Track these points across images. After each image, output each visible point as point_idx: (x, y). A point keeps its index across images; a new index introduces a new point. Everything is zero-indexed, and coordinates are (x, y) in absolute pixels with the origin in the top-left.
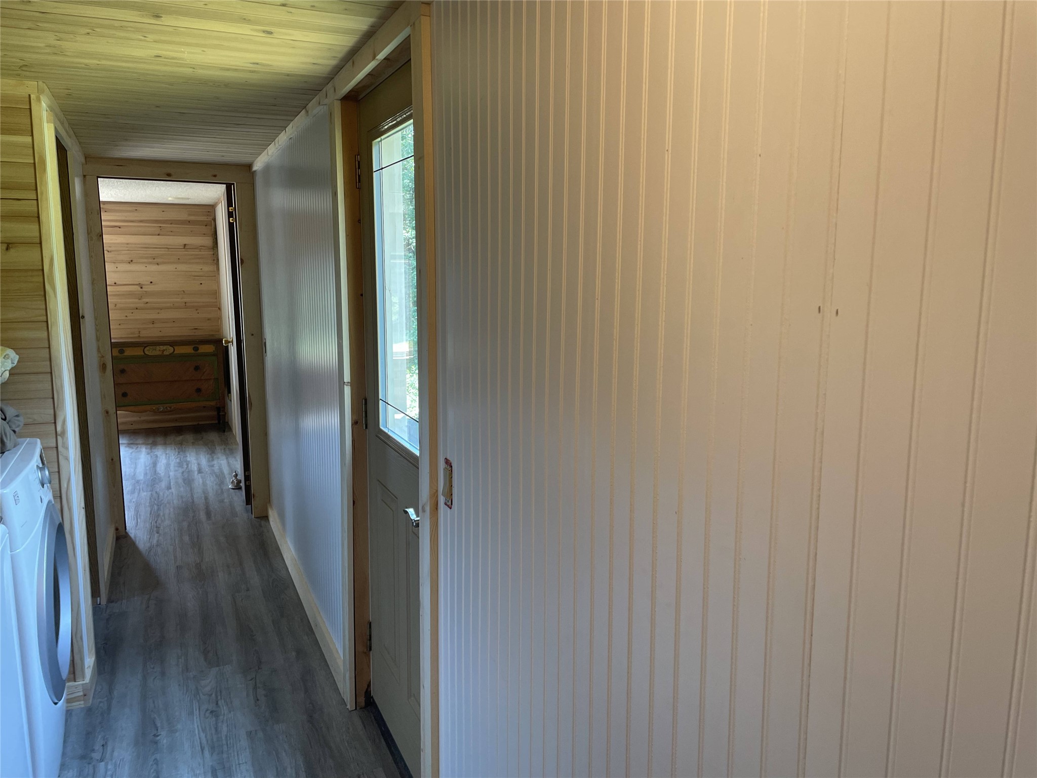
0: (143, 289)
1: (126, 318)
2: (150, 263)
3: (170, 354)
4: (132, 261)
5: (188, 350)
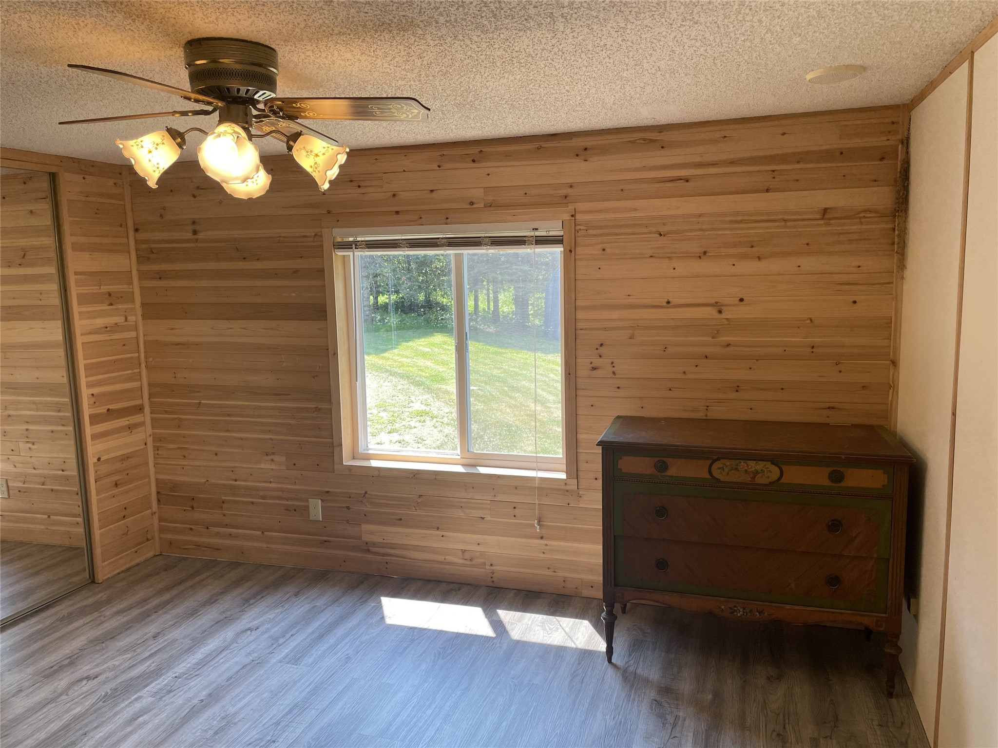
0: (724, 316)
1: (683, 376)
2: (744, 257)
3: (771, 483)
4: (705, 253)
5: (818, 477)
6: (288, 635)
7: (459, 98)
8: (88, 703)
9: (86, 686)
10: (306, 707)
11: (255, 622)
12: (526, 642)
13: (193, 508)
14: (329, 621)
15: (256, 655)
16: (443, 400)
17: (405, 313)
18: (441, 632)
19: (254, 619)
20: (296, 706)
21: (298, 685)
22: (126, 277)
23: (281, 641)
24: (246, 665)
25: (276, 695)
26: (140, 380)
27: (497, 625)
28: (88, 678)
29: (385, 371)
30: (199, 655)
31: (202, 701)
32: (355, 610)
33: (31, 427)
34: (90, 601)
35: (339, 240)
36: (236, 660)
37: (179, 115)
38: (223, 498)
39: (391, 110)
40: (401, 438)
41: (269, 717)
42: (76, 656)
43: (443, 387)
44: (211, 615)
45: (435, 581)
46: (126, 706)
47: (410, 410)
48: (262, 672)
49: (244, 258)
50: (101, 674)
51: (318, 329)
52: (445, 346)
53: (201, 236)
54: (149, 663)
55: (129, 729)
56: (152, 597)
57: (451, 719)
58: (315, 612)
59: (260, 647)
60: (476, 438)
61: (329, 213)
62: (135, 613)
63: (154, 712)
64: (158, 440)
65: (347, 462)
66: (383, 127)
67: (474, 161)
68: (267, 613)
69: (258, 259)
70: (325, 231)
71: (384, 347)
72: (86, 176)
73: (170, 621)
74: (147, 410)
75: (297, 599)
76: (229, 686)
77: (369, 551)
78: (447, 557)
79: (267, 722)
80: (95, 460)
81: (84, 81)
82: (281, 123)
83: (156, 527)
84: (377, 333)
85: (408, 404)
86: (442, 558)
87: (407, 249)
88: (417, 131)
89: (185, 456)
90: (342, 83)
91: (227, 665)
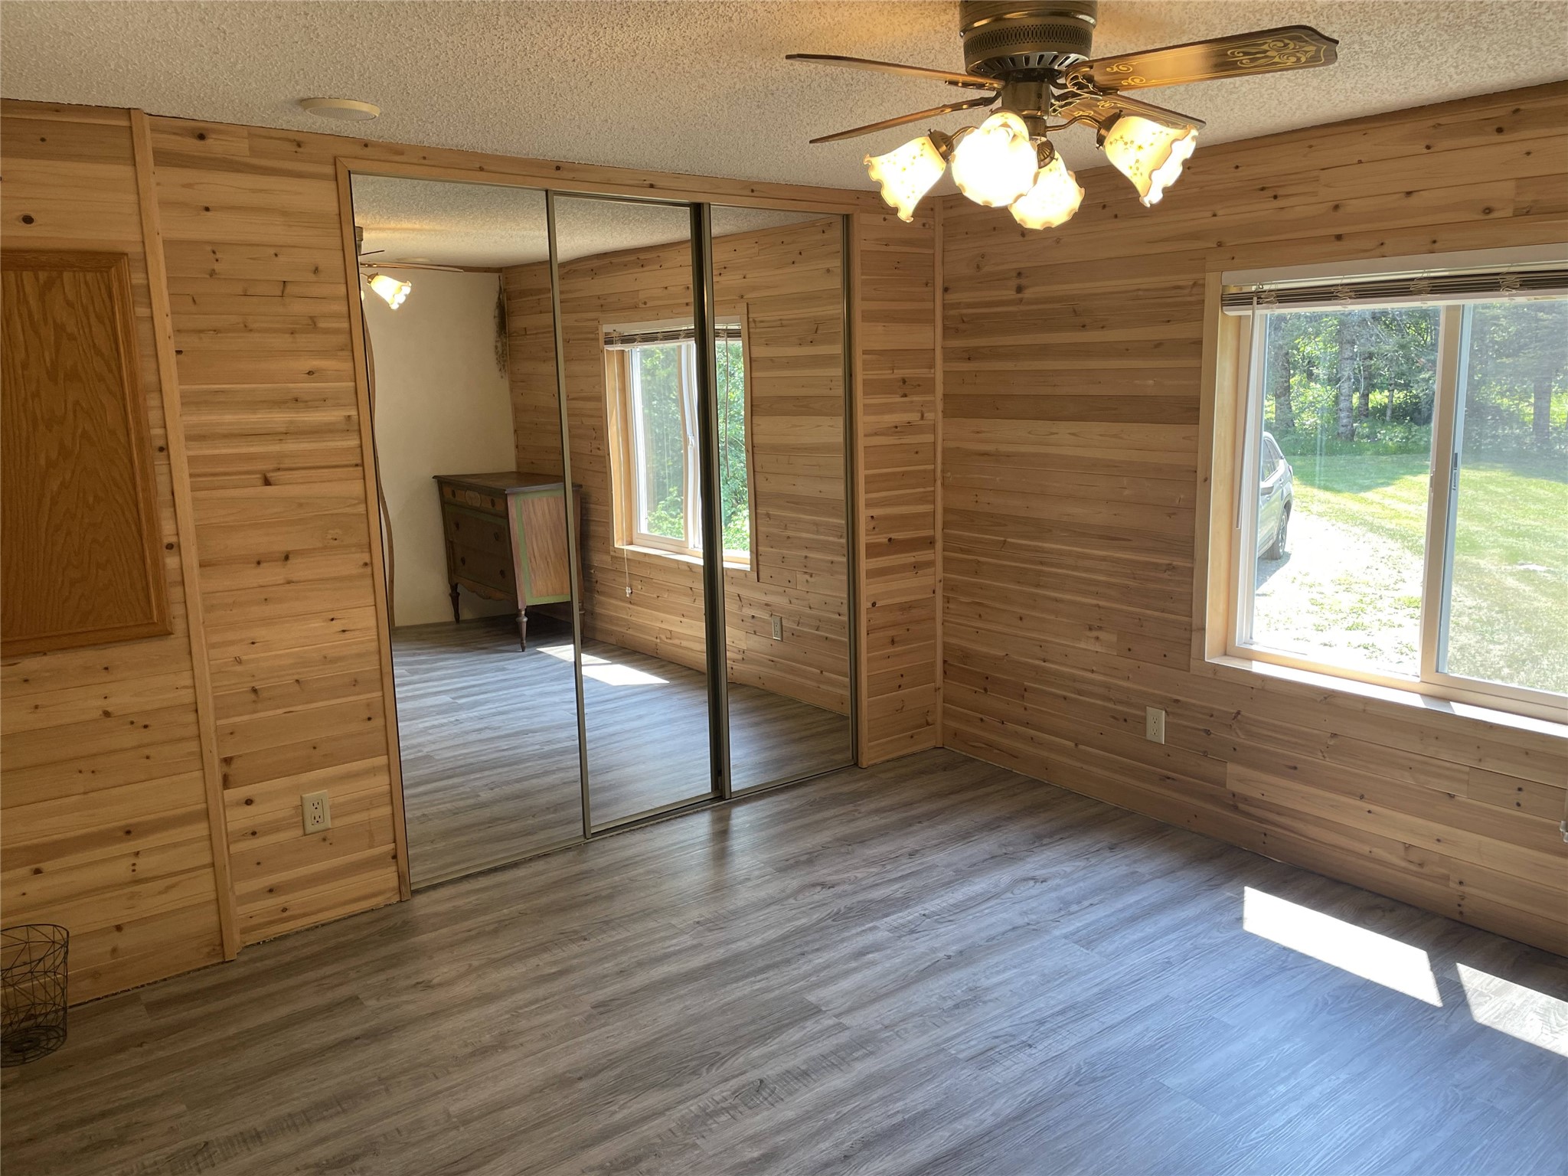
6: (1086, 903)
7: (1445, 14)
8: (816, 916)
9: (819, 895)
10: (1086, 1013)
11: (1044, 871)
12: (1501, 1033)
13: (986, 690)
14: (1152, 900)
15: (1034, 917)
16: (1466, 583)
17: (1417, 424)
18: (1336, 971)
19: (1044, 867)
20: (1072, 1007)
21: (1083, 978)
22: (925, 357)
23: (1074, 908)
24: (1017, 928)
25: (1049, 982)
26: (934, 502)
27: (1452, 990)
28: (823, 885)
29: (1361, 524)
30: (960, 894)
31: (949, 957)
32: (1196, 895)
33: (811, 555)
34: (846, 789)
35: (1234, 290)
36: (1004, 915)
37: (950, 110)
38: (1026, 683)
39: (1268, 54)
40: (1368, 641)
41: (1033, 1010)
42: (816, 854)
43: (1474, 560)
44: (986, 845)
45: (1348, 884)
46: (857, 934)
47: (1396, 595)
48: (1036, 943)
49: (1084, 326)
50: (838, 884)
51: (1184, 438)
52: (1491, 487)
53: (1028, 294)
54: (896, 886)
55: (854, 964)
56: (920, 801)
57: (1318, 1113)
58: (1134, 881)
59: (1042, 908)
60: (1524, 661)
61: (1219, 246)
62: (894, 817)
63: (889, 951)
64: (949, 587)
65: (1212, 657)
66: (1314, 88)
67: (1500, 130)
68: (1062, 862)
69: (1103, 327)
70: (1211, 278)
71: (1367, 482)
72: (887, 217)
73: (933, 839)
74: (939, 545)
75: (1112, 854)
76: (989, 948)
77: (1235, 808)
78: (1375, 850)
79: (1027, 1015)
80: (869, 605)
81: (852, 79)
82: (1102, 103)
83: (939, 709)
84: (1358, 457)
85: (1396, 583)
86: (1365, 849)
87: (1350, 301)
88: (1380, 86)
89: (980, 616)
90: (1216, 21)
91: (993, 920)
